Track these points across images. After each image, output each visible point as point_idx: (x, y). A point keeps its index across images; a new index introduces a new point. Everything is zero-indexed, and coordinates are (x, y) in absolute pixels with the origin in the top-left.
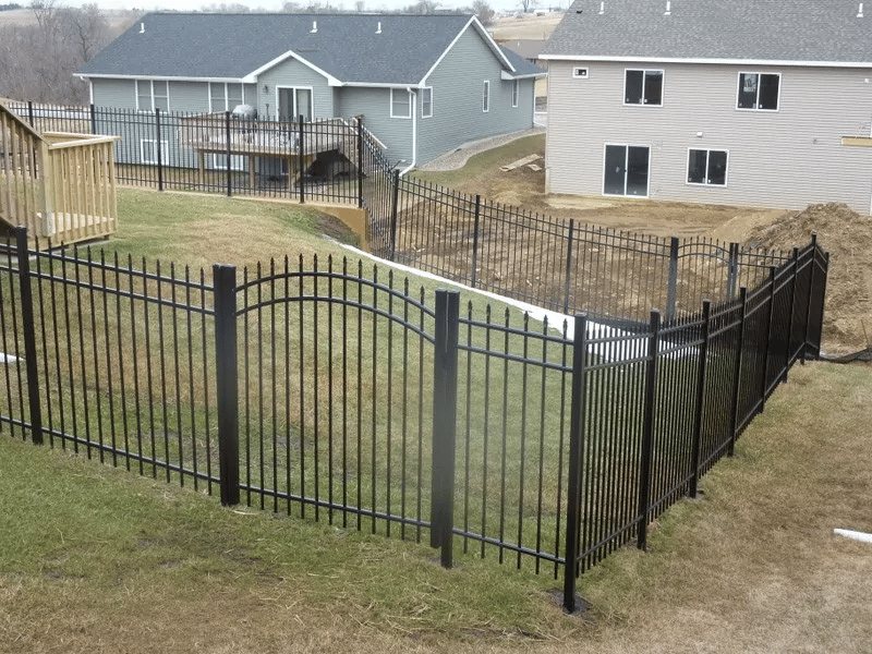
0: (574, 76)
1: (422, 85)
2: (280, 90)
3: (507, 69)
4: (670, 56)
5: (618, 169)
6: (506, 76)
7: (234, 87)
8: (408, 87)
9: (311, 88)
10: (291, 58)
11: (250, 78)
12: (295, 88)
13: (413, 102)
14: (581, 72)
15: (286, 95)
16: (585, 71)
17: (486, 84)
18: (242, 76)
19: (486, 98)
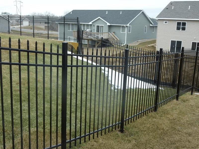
0: (164, 23)
1: (128, 25)
2: (97, 26)
3: (152, 24)
4: (188, 18)
5: (174, 46)
6: (151, 25)
7: (88, 25)
8: (125, 25)
9: (103, 25)
10: (99, 19)
11: (90, 23)
12: (100, 25)
13: (126, 29)
14: (166, 22)
15: (98, 27)
16: (167, 22)
17: (146, 27)
18: (89, 23)
19: (145, 30)
